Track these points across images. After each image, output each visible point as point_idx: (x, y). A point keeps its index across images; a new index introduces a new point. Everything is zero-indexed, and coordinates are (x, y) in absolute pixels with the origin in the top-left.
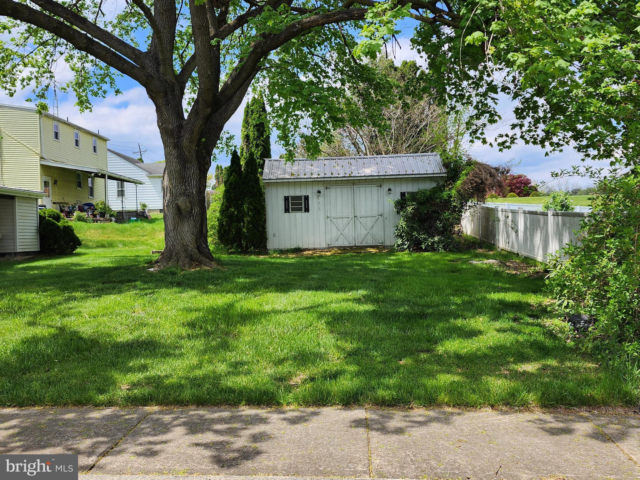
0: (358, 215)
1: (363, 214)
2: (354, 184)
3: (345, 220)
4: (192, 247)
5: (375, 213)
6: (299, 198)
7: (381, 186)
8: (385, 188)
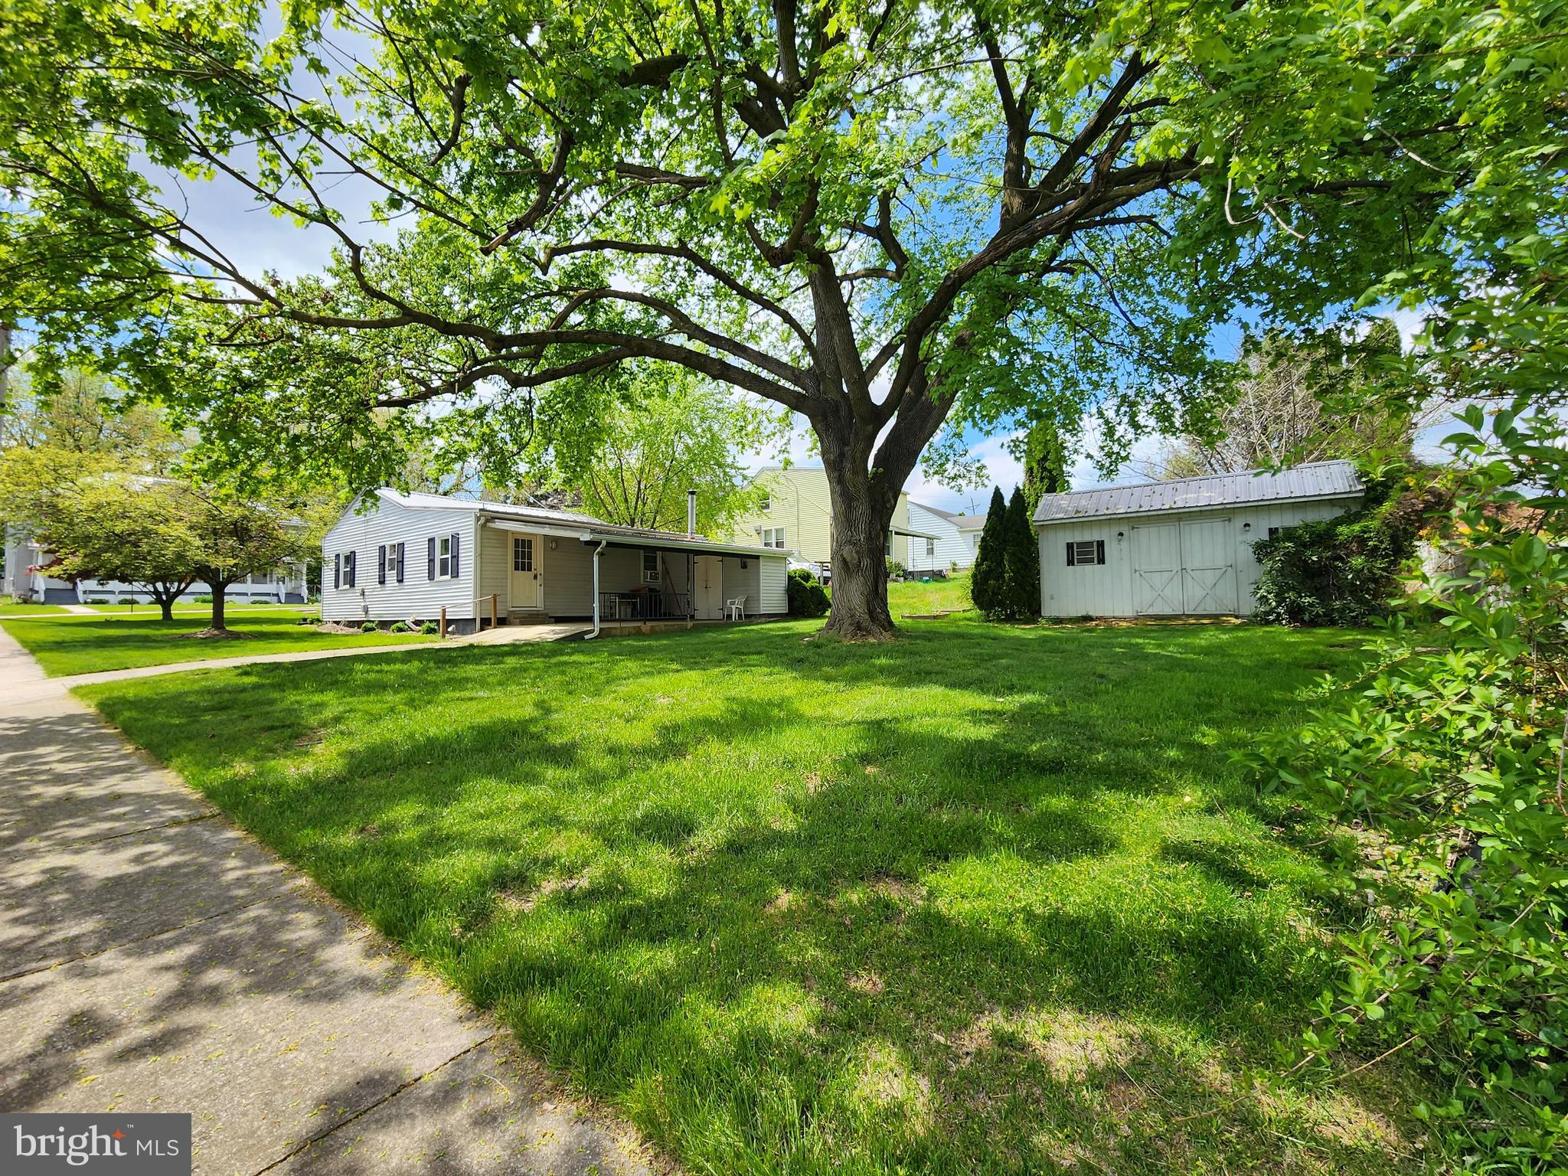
0: (1189, 566)
1: (1197, 565)
2: (1180, 520)
3: (1166, 575)
4: (861, 612)
5: (1220, 562)
6: (1090, 544)
7: (1230, 520)
8: (1239, 522)
